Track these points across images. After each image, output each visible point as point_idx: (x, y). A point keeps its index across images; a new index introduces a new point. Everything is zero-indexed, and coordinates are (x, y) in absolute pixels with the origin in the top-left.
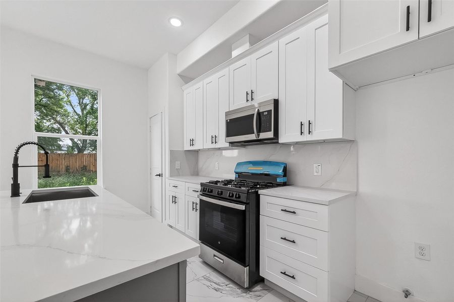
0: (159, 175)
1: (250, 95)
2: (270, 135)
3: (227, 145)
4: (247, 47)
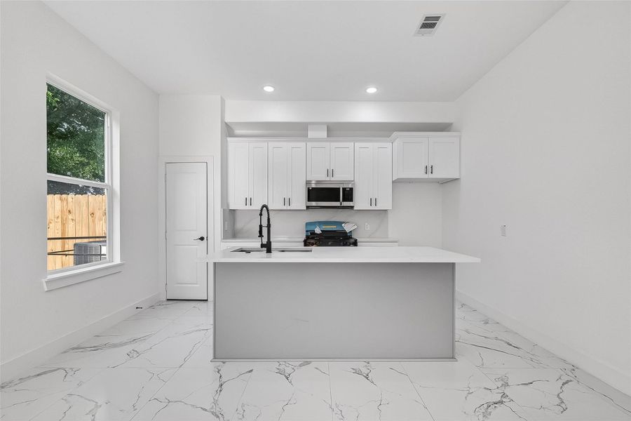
0: (202, 239)
2: (352, 204)
3: (305, 208)
4: (324, 134)
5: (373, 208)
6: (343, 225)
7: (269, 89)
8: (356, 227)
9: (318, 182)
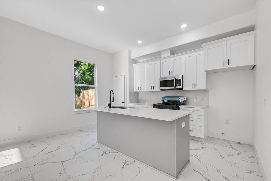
0: (123, 102)
1: (171, 73)
2: (181, 87)
3: (160, 90)
4: (169, 54)
5: (194, 89)
6: (179, 98)
7: (140, 42)
8: (186, 99)
9: (165, 78)
